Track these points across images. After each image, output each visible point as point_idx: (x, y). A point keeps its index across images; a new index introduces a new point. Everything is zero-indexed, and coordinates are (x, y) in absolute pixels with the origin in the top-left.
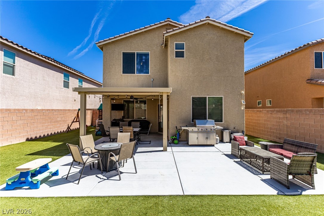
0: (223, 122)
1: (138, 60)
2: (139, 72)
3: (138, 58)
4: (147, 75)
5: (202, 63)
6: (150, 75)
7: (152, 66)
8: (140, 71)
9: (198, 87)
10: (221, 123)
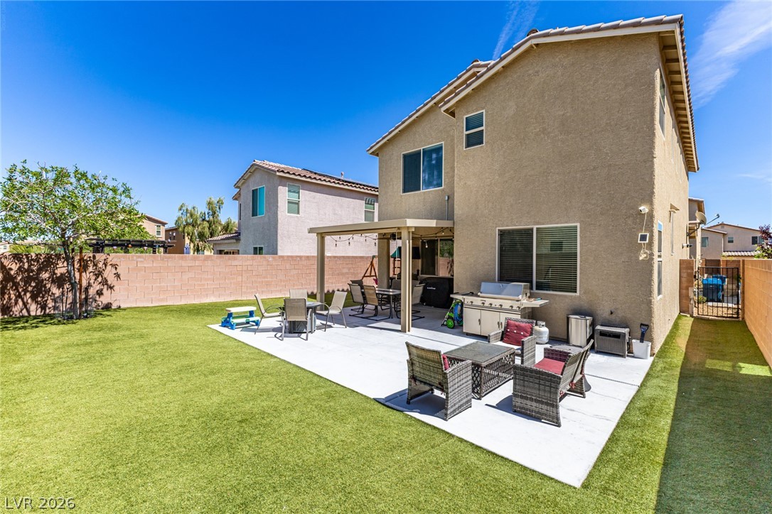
0: (578, 294)
1: (425, 163)
2: (426, 186)
3: (425, 158)
4: (439, 190)
5: (523, 147)
6: (443, 190)
7: (447, 170)
8: (429, 184)
9: (512, 206)
10: (571, 296)
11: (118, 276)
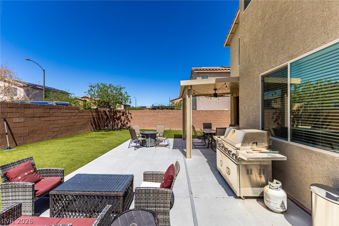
11: (131, 117)
